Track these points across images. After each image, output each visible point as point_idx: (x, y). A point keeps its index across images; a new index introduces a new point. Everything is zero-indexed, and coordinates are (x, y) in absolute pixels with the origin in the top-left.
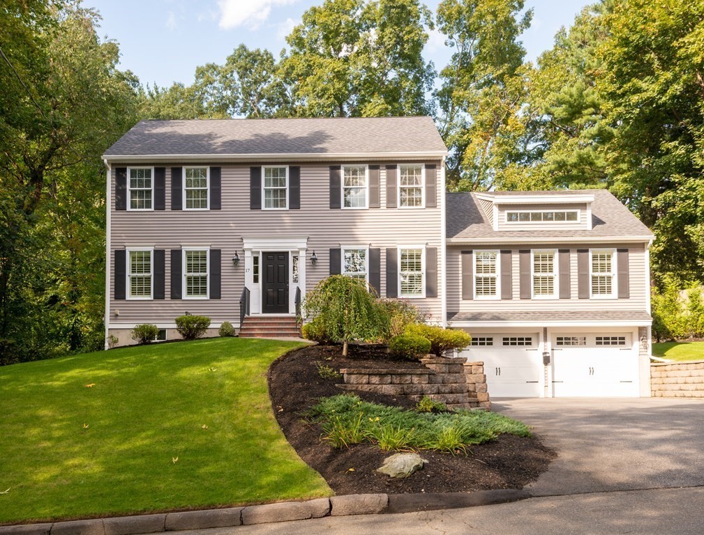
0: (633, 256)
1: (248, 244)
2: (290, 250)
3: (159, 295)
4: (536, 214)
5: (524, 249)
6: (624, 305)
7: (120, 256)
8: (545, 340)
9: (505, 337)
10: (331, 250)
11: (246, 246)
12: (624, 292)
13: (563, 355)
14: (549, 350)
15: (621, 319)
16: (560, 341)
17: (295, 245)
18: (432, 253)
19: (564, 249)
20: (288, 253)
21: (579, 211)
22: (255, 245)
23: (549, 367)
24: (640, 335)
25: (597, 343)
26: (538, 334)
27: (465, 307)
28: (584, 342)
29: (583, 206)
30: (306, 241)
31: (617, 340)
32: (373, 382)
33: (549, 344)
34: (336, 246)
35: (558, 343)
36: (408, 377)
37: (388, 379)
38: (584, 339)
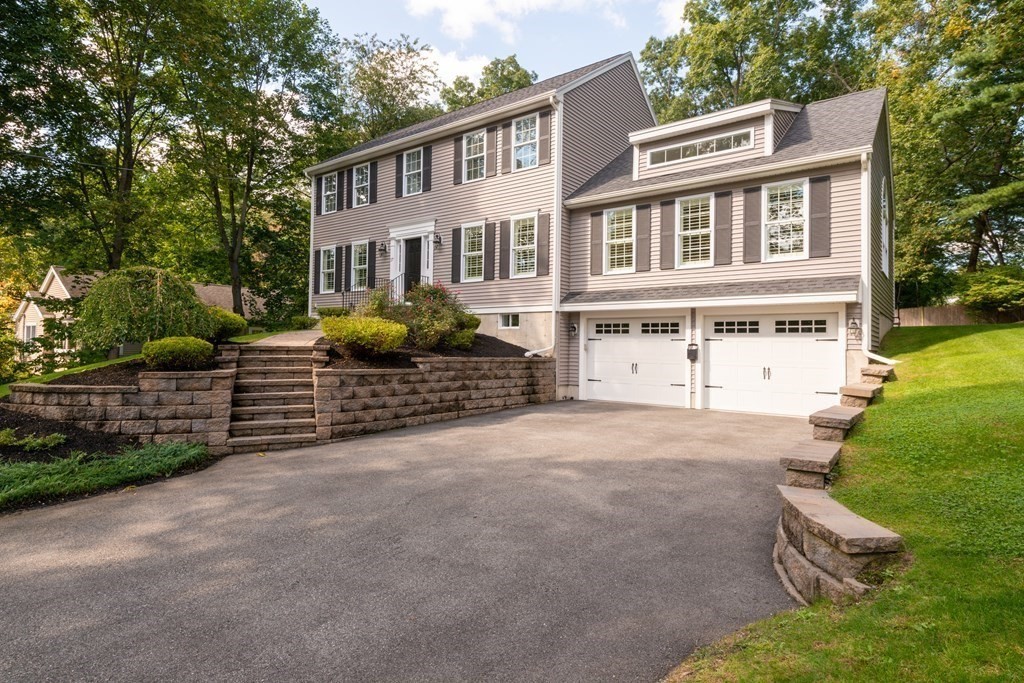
0: (838, 187)
1: (394, 233)
2: (422, 235)
5: (666, 199)
6: (821, 268)
7: (317, 253)
8: (693, 326)
10: (454, 231)
11: (392, 235)
12: (821, 245)
13: (727, 349)
14: (699, 340)
16: (719, 328)
18: (545, 219)
19: (723, 190)
20: (419, 239)
21: (751, 130)
22: (399, 233)
23: (698, 366)
24: (848, 316)
25: (778, 330)
26: (684, 317)
27: (594, 284)
28: (754, 327)
29: (758, 120)
30: (434, 223)
31: (812, 325)
33: (698, 332)
34: (456, 226)
35: (717, 331)
38: (756, 323)
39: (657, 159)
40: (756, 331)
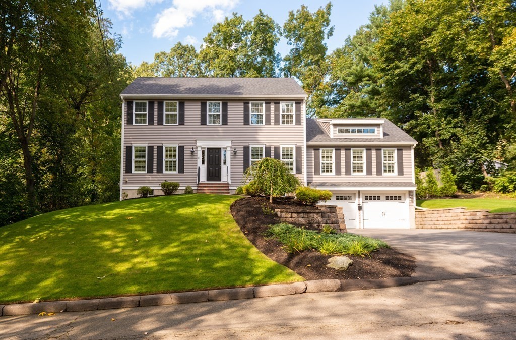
0: (405, 153)
1: (199, 144)
2: (222, 147)
3: (150, 171)
4: (353, 130)
5: (347, 148)
6: (401, 179)
7: (129, 149)
8: (359, 197)
9: (338, 195)
10: (245, 148)
11: (198, 145)
12: (401, 172)
13: (369, 205)
14: (361, 203)
15: (400, 186)
16: (367, 198)
17: (225, 144)
18: (299, 149)
19: (369, 148)
20: (221, 148)
21: (376, 128)
22: (203, 144)
23: (361, 212)
24: (409, 195)
25: (387, 199)
26: (355, 194)
27: (316, 179)
28: (379, 198)
29: (378, 125)
30: (231, 142)
31: (397, 198)
32: (294, 217)
33: (361, 199)
34: (247, 145)
35: (366, 199)
36: (312, 215)
37: (302, 215)
38: (379, 197)
39: (341, 131)
40: (379, 199)
